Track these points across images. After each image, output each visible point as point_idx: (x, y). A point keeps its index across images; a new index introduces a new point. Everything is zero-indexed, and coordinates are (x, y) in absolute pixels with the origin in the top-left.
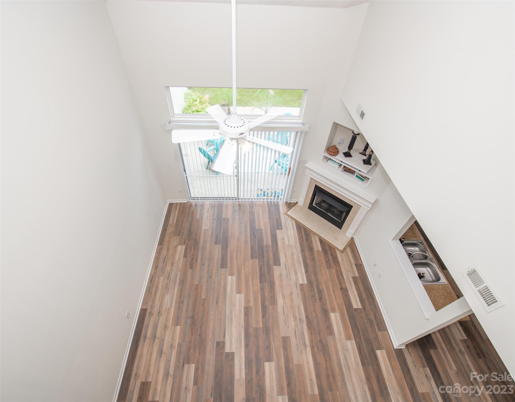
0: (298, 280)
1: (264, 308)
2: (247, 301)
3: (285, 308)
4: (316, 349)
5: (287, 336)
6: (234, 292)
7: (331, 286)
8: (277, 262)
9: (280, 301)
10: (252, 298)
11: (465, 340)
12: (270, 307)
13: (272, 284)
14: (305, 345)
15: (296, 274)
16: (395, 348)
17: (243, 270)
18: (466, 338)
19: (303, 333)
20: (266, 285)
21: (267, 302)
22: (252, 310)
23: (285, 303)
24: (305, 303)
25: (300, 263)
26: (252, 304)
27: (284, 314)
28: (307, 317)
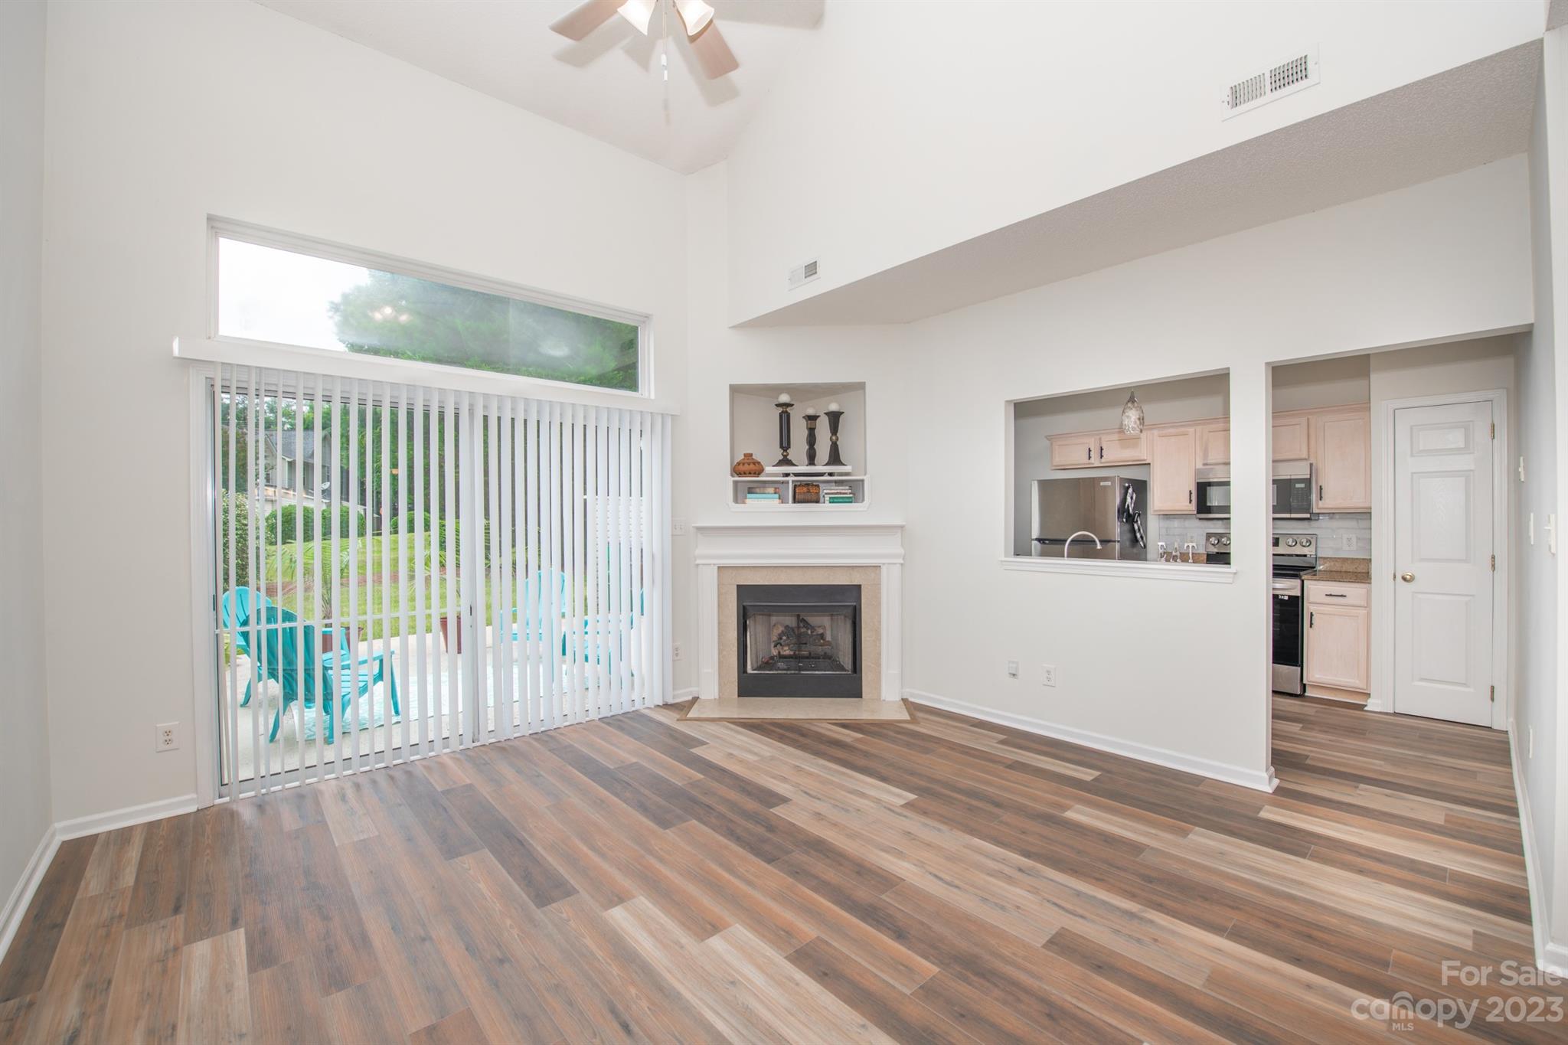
0: (885, 802)
1: (871, 914)
2: (779, 935)
3: (937, 874)
4: (1168, 903)
5: (1054, 932)
6: (685, 938)
7: (980, 774)
8: (773, 799)
9: (903, 869)
10: (788, 916)
11: (1303, 727)
12: (888, 900)
13: (819, 846)
14: (1132, 915)
15: (863, 795)
16: (1271, 792)
17: (658, 865)
18: (1301, 725)
19: (1078, 894)
20: (800, 857)
21: (863, 893)
22: (835, 948)
23: (922, 862)
24: (972, 832)
25: (844, 774)
26: (809, 930)
27: (957, 887)
28: (1027, 854)
